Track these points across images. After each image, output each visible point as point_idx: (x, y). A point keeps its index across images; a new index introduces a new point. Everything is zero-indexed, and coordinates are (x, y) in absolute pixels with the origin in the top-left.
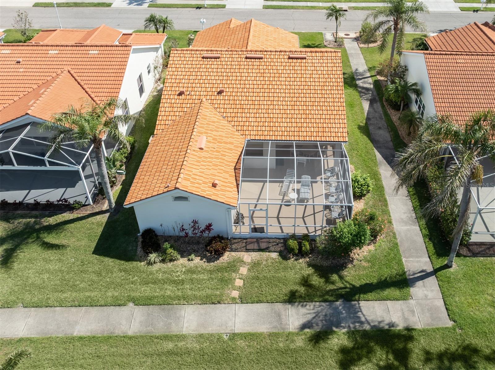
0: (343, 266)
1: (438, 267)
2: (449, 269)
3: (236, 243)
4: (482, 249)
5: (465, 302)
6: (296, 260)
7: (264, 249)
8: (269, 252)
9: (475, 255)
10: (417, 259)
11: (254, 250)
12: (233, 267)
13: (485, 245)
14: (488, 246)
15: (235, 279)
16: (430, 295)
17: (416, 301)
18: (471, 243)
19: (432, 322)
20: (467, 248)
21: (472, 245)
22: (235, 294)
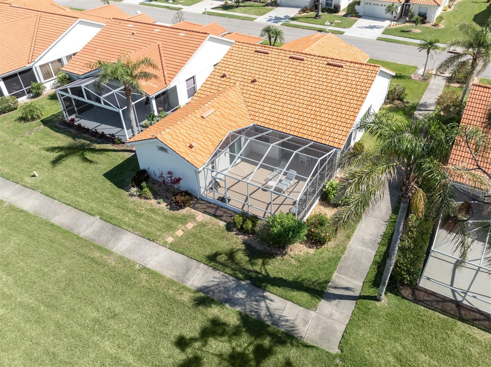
0: (272, 256)
1: (365, 294)
2: (376, 302)
3: (201, 203)
4: (430, 299)
5: (368, 339)
6: (237, 234)
7: (217, 216)
8: (220, 220)
9: (416, 301)
10: (349, 279)
11: (209, 214)
12: (184, 220)
13: (436, 296)
14: (439, 299)
15: (178, 229)
16: (337, 315)
17: (318, 314)
18: (420, 288)
19: (318, 341)
20: (413, 291)
21: (420, 290)
22: (170, 240)
